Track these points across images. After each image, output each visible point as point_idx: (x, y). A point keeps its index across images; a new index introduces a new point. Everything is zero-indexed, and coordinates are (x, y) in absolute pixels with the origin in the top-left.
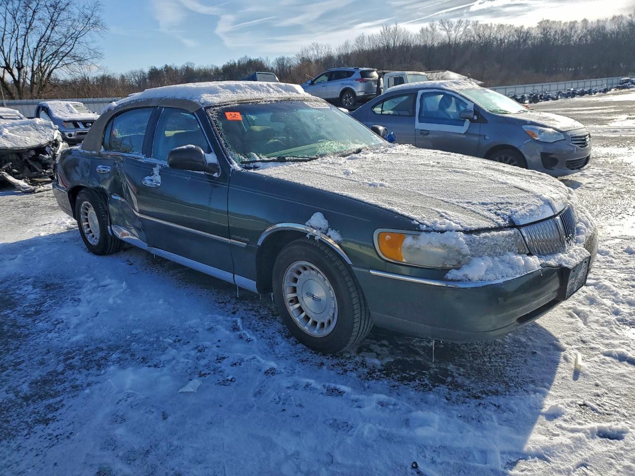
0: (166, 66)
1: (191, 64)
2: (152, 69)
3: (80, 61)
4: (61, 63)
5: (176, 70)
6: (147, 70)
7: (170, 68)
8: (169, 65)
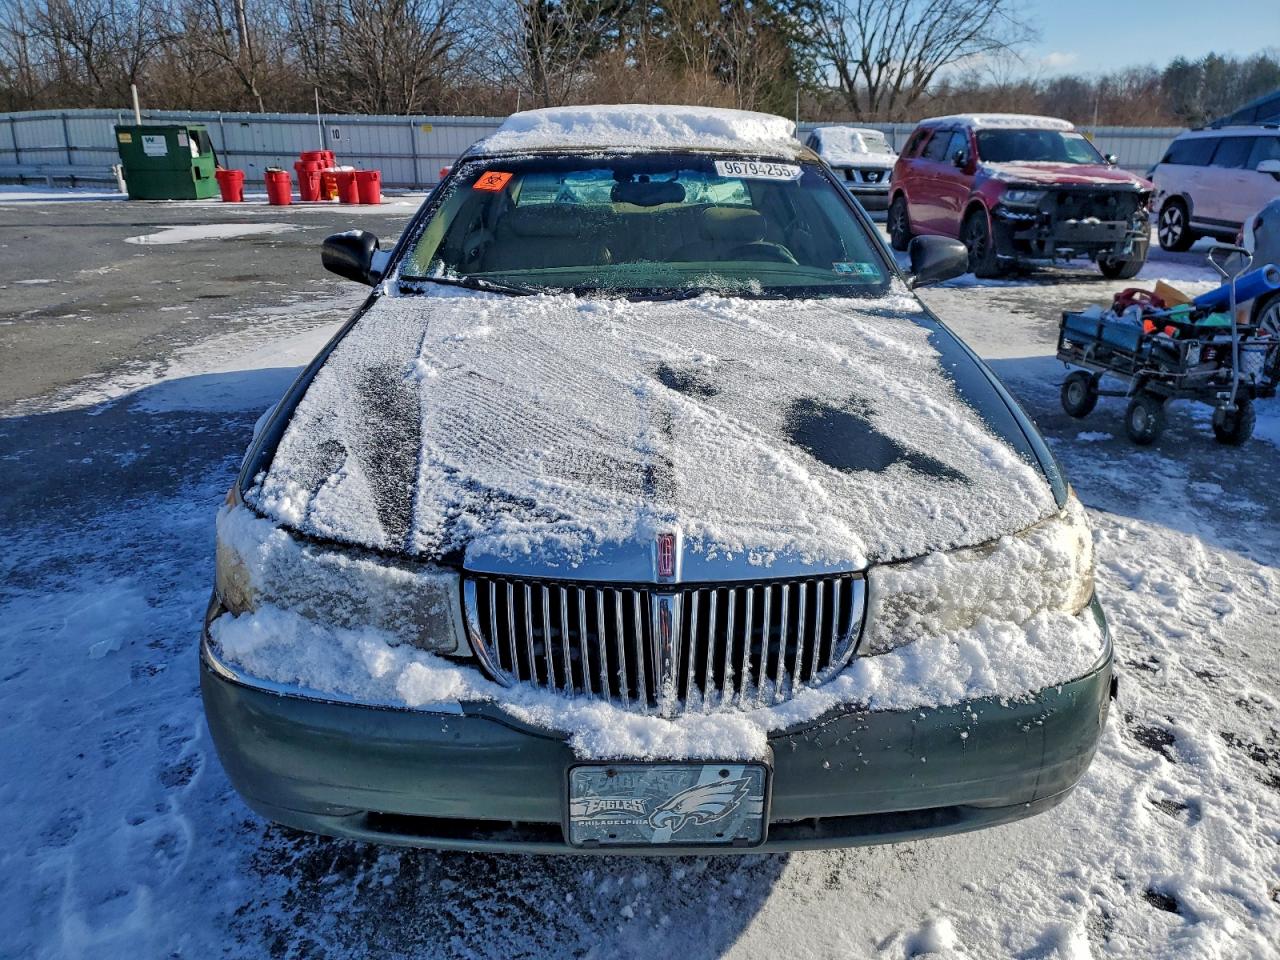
0: (1211, 56)
1: (1274, 51)
2: (1176, 64)
3: (996, 46)
4: (956, 52)
5: (1234, 66)
6: (1162, 65)
7: (1221, 60)
8: (1218, 54)
